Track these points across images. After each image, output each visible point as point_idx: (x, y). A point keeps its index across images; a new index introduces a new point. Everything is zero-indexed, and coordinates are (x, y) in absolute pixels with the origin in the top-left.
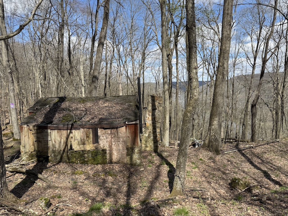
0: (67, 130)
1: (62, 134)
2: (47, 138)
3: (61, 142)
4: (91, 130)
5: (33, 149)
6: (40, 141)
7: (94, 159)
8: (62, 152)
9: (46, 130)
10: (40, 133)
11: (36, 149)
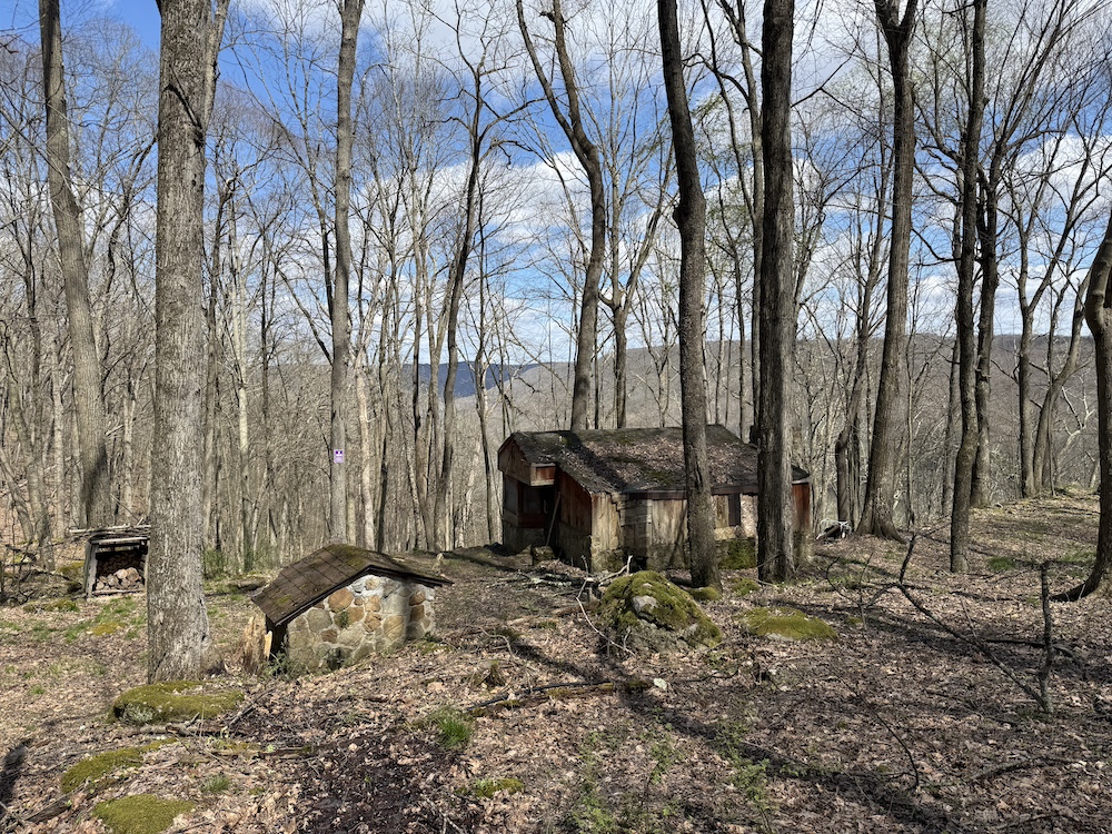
0: (683, 499)
1: (672, 509)
2: (646, 518)
3: (670, 526)
4: (726, 497)
5: (616, 544)
6: (630, 526)
7: (734, 558)
8: (672, 548)
9: (643, 502)
10: (632, 507)
11: (622, 543)
